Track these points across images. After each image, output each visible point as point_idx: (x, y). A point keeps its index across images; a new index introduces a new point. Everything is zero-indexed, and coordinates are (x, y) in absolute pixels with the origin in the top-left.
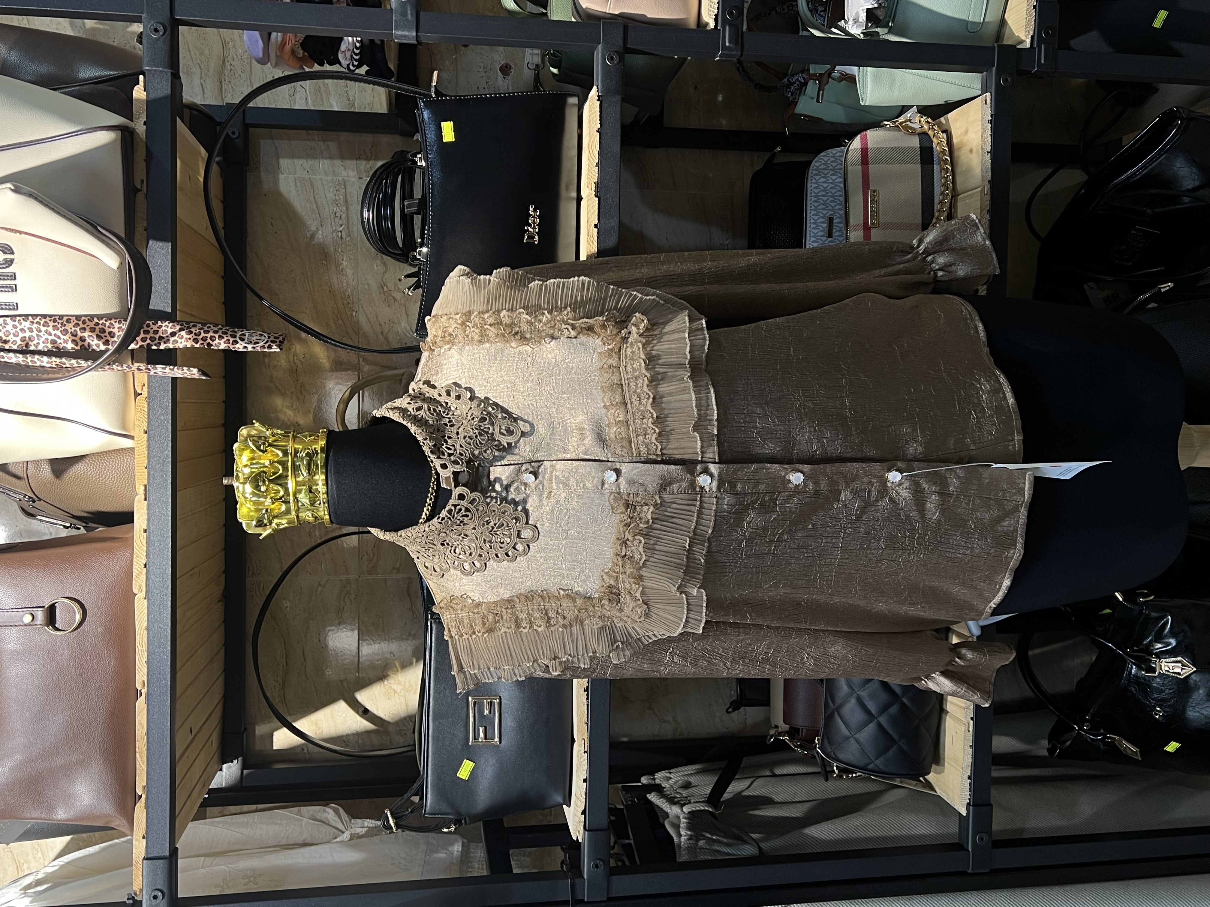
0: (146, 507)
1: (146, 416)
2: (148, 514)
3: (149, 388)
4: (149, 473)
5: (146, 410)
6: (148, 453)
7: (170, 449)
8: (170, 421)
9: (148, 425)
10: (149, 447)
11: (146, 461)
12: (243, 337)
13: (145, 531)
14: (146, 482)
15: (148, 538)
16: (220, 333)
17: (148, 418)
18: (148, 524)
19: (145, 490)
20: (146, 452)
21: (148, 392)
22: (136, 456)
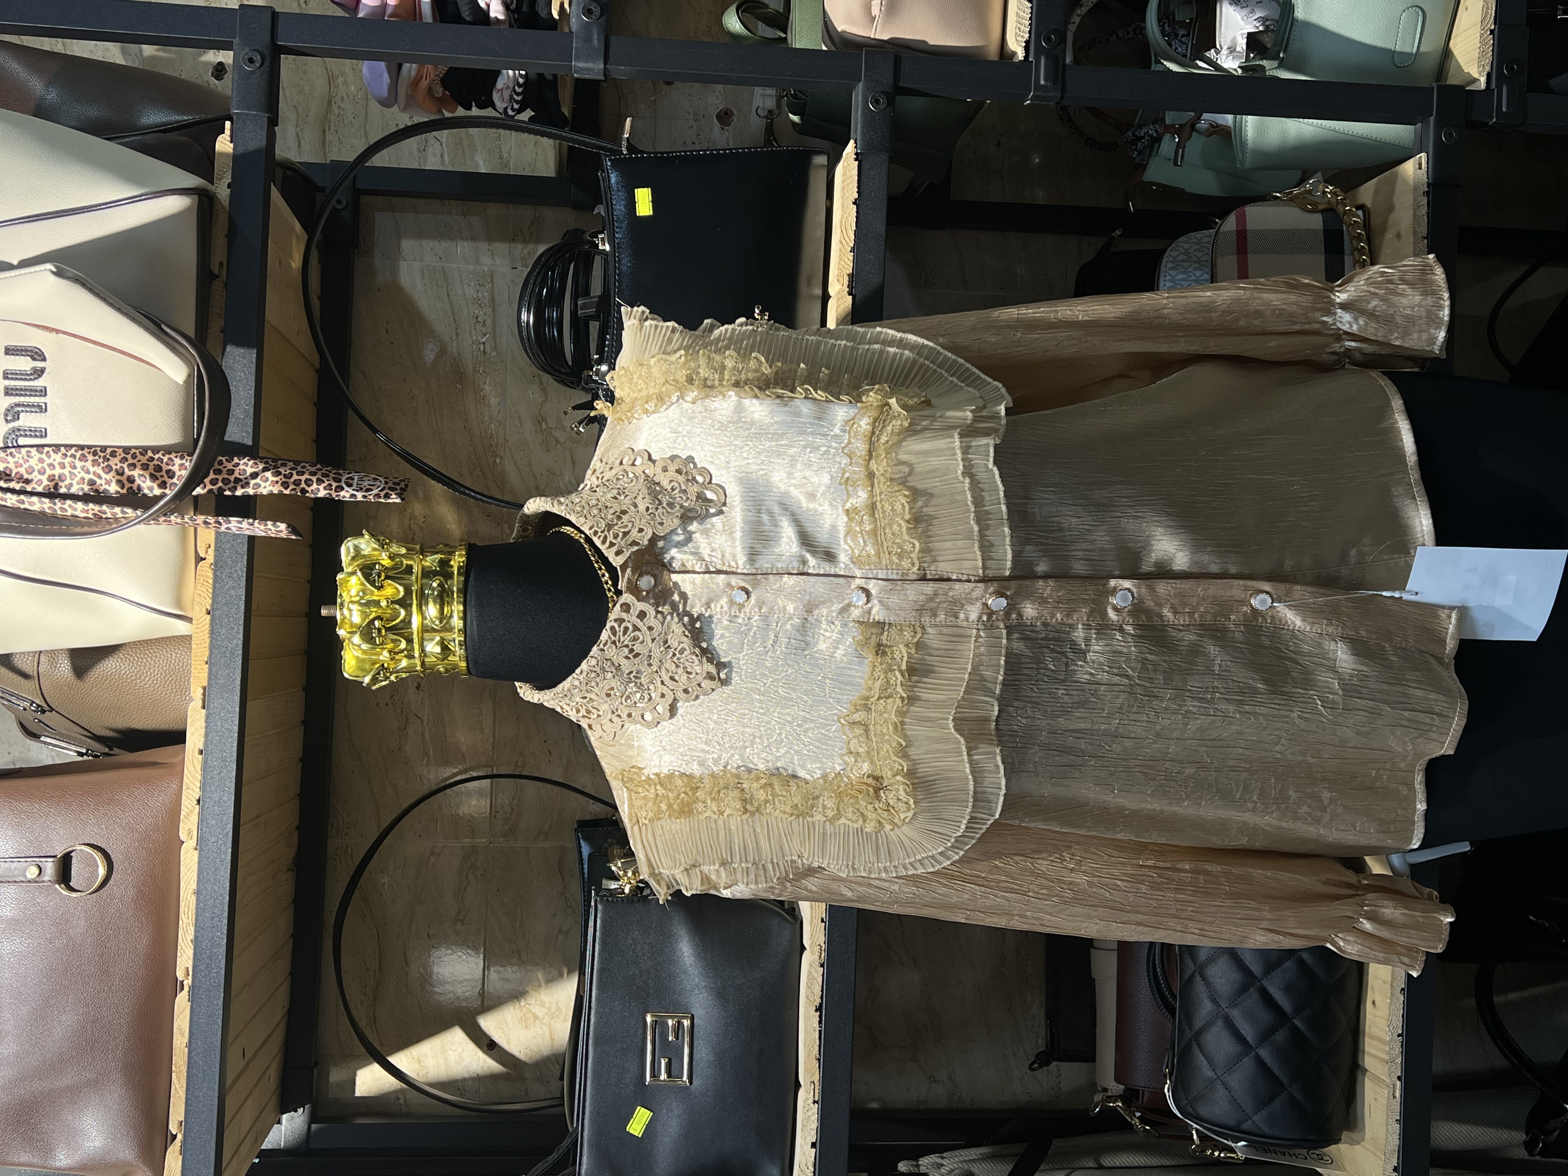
0: (203, 719)
1: (211, 591)
2: (206, 727)
3: (216, 550)
4: (210, 669)
5: (211, 581)
6: (211, 642)
7: (241, 636)
8: (243, 598)
9: (213, 602)
10: (212, 632)
11: (207, 653)
12: (350, 481)
13: (201, 752)
14: (205, 684)
15: (205, 763)
16: (319, 476)
17: (214, 592)
18: (206, 743)
19: (204, 694)
20: (208, 641)
21: (216, 556)
22: (194, 646)
